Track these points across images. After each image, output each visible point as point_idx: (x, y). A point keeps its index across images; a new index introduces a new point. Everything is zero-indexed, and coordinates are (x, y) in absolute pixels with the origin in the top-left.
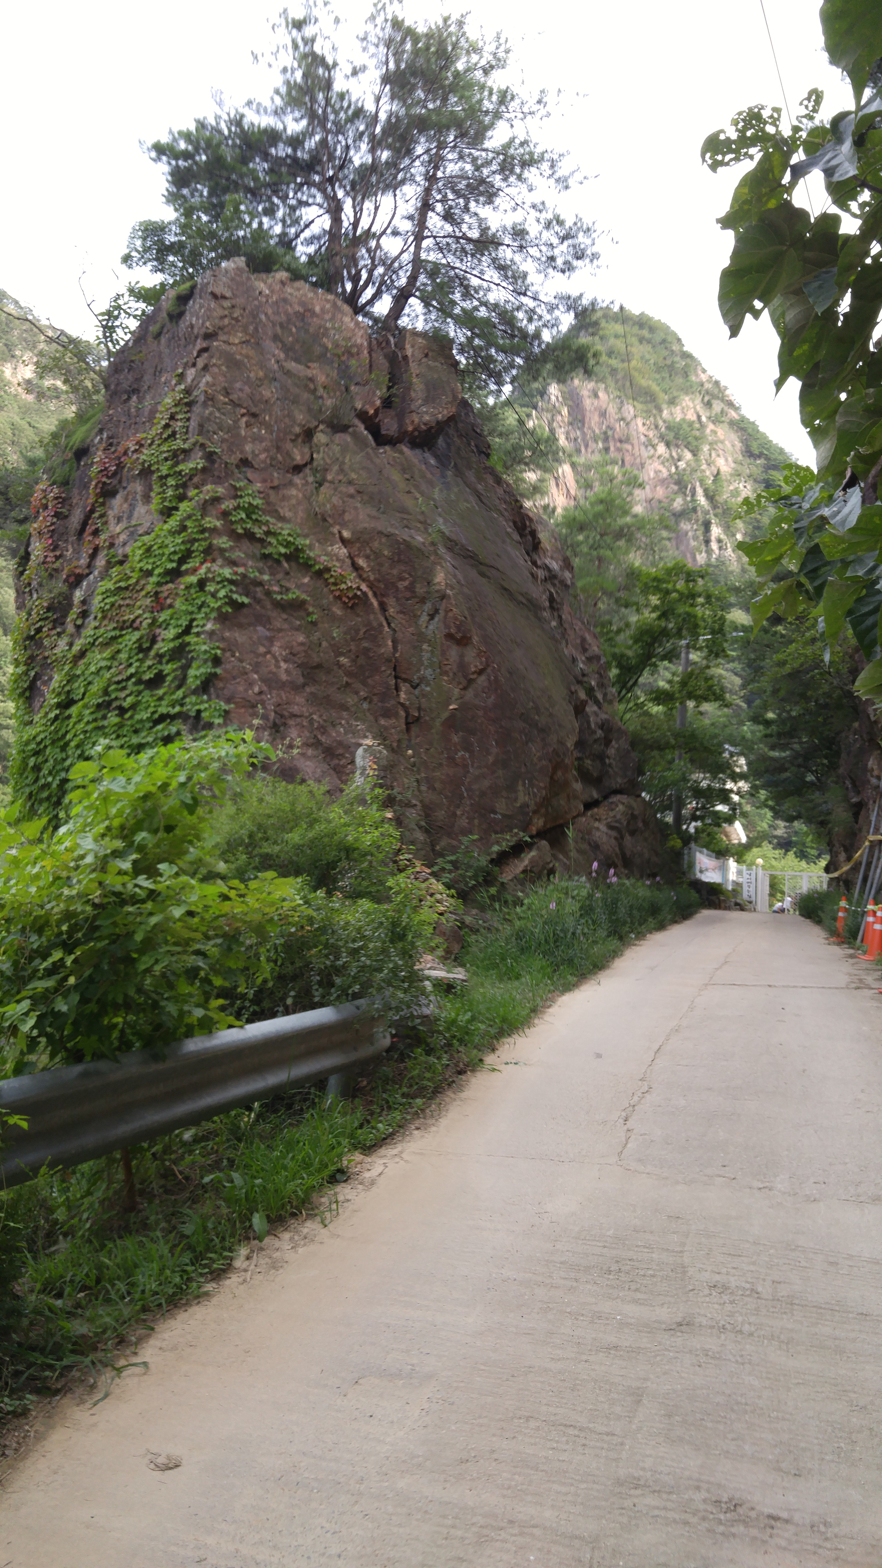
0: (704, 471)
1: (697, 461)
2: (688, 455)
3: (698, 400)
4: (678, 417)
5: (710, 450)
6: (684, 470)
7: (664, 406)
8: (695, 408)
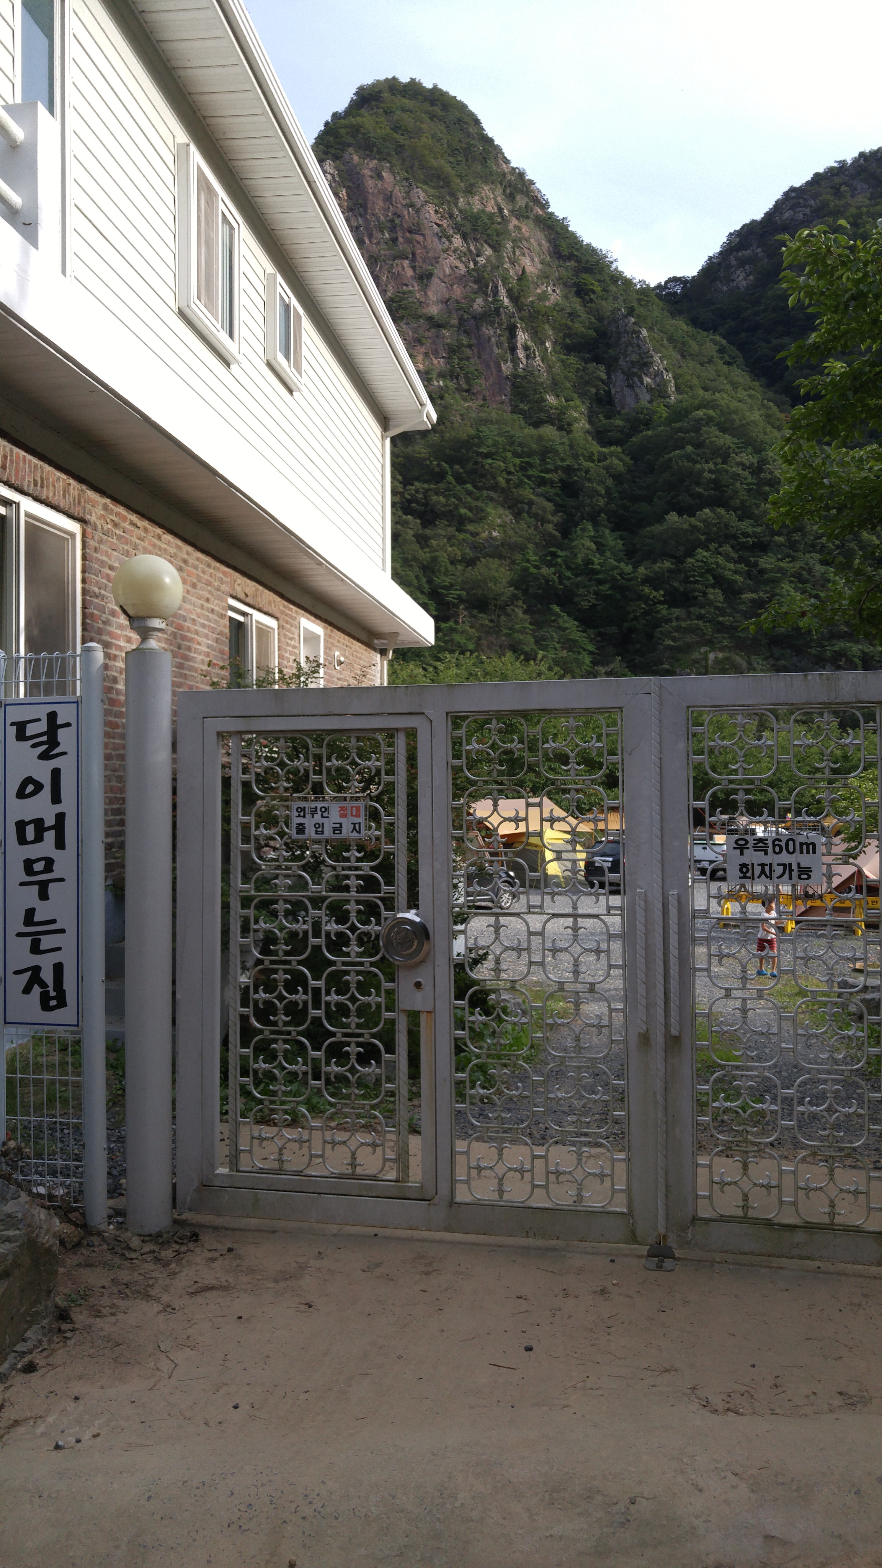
0: (507, 270)
1: (500, 257)
2: (489, 252)
3: (499, 191)
4: (477, 207)
5: (513, 248)
6: (484, 266)
7: (460, 195)
8: (496, 200)
